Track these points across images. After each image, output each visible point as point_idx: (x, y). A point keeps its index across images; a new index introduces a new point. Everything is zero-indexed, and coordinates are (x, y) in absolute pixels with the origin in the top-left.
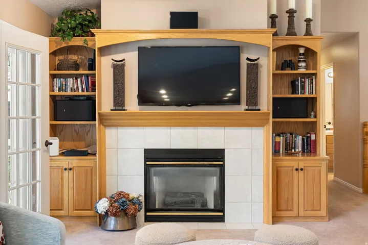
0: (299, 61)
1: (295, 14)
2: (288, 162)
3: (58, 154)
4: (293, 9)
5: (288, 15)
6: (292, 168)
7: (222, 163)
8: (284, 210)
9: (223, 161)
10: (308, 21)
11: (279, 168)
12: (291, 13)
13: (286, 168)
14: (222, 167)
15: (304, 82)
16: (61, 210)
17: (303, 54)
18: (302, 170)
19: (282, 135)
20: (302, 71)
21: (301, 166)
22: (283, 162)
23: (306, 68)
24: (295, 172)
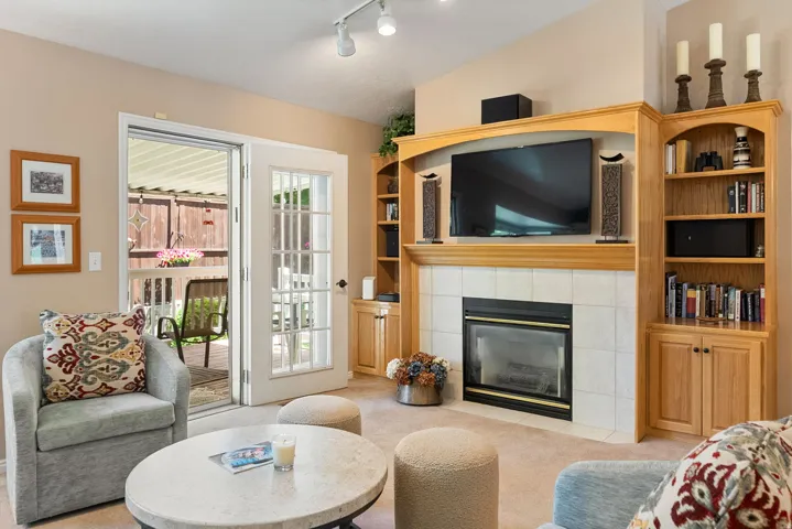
0: (736, 153)
1: (723, 69)
2: (680, 335)
3: (372, 298)
4: (717, 60)
5: (709, 71)
6: (687, 347)
7: (568, 326)
8: (673, 420)
9: (570, 323)
10: (753, 76)
11: (664, 345)
12: (715, 67)
13: (678, 346)
14: (568, 333)
15: (746, 191)
16: (373, 367)
17: (744, 139)
18: (707, 351)
19: (698, 287)
20: (741, 169)
21: (707, 344)
22: (671, 335)
23: (750, 163)
24: (694, 354)
